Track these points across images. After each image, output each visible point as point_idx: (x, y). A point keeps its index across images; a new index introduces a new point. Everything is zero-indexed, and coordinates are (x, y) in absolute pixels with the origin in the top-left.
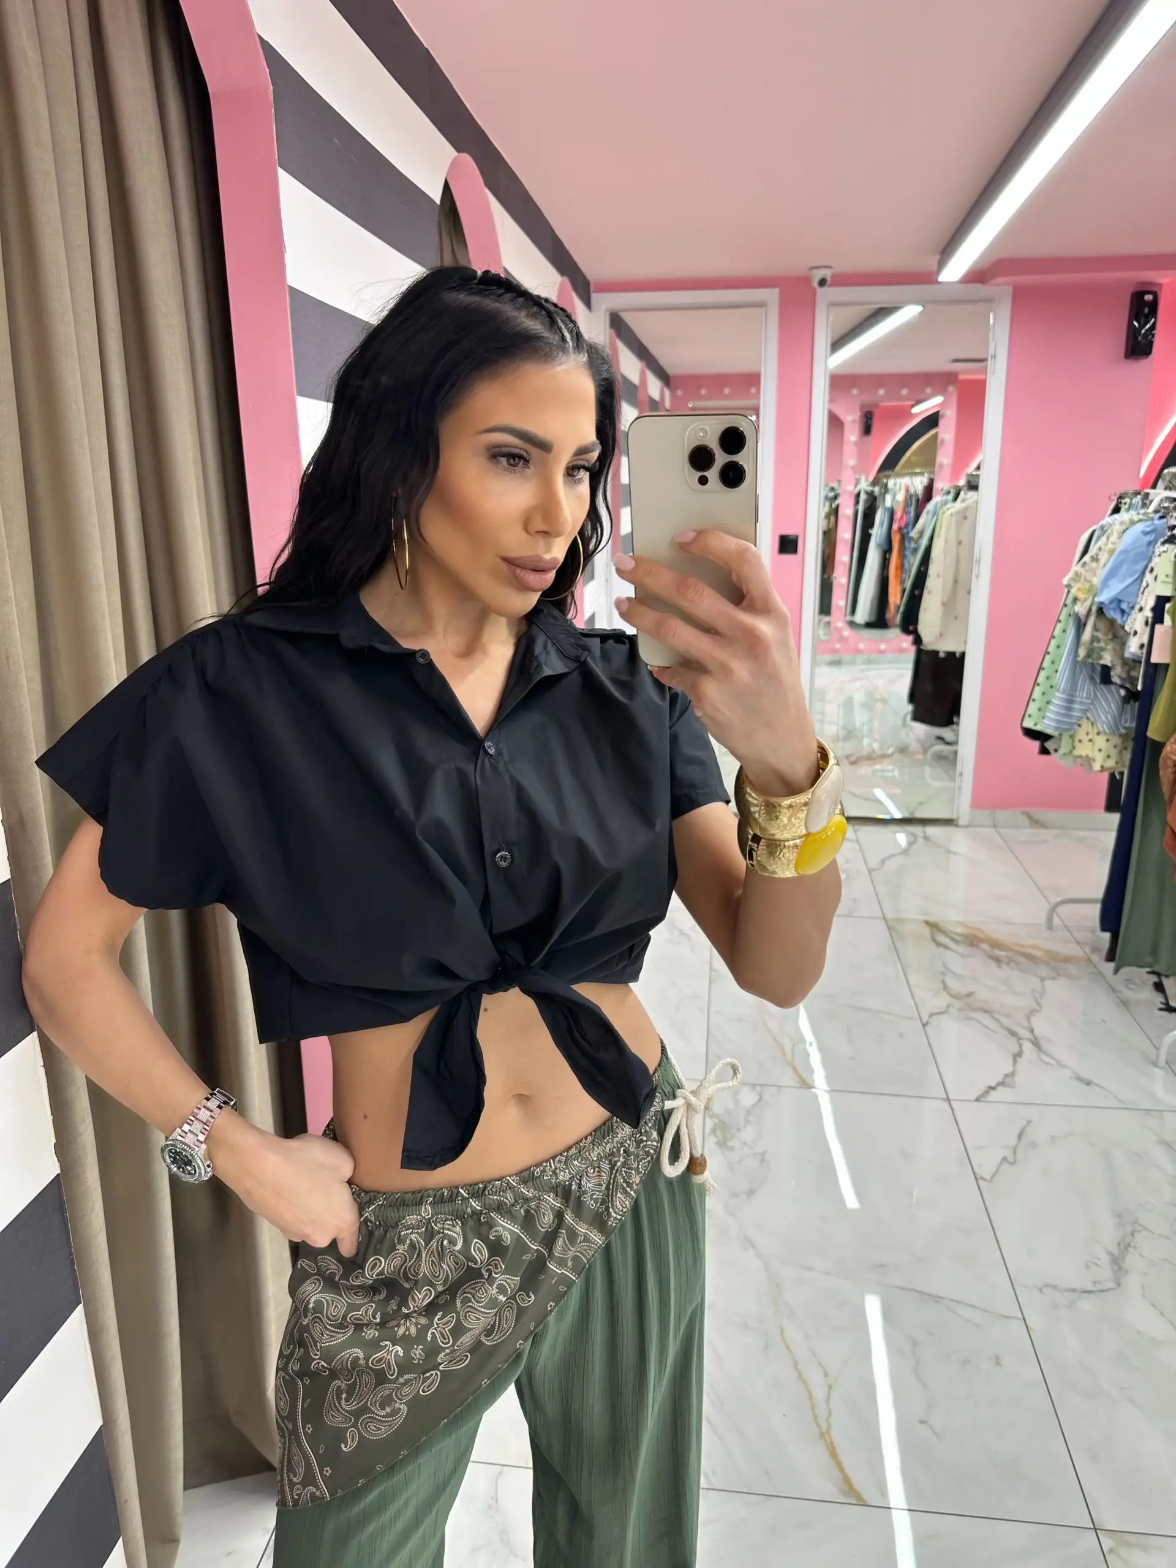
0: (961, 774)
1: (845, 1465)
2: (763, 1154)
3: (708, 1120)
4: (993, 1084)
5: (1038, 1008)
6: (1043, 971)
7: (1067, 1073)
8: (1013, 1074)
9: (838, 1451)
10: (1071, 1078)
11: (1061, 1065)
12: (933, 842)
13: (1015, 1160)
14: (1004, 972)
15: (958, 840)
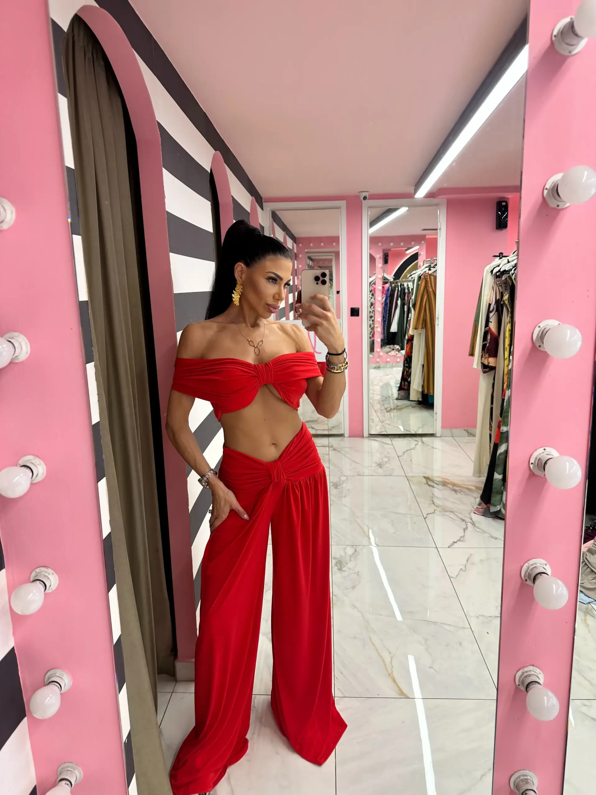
0: (436, 413)
1: (399, 685)
2: (358, 572)
4: (456, 541)
6: (476, 495)
8: (464, 536)
9: (396, 680)
10: (489, 537)
11: (484, 532)
12: (425, 444)
13: (466, 570)
14: (459, 495)
15: (436, 443)
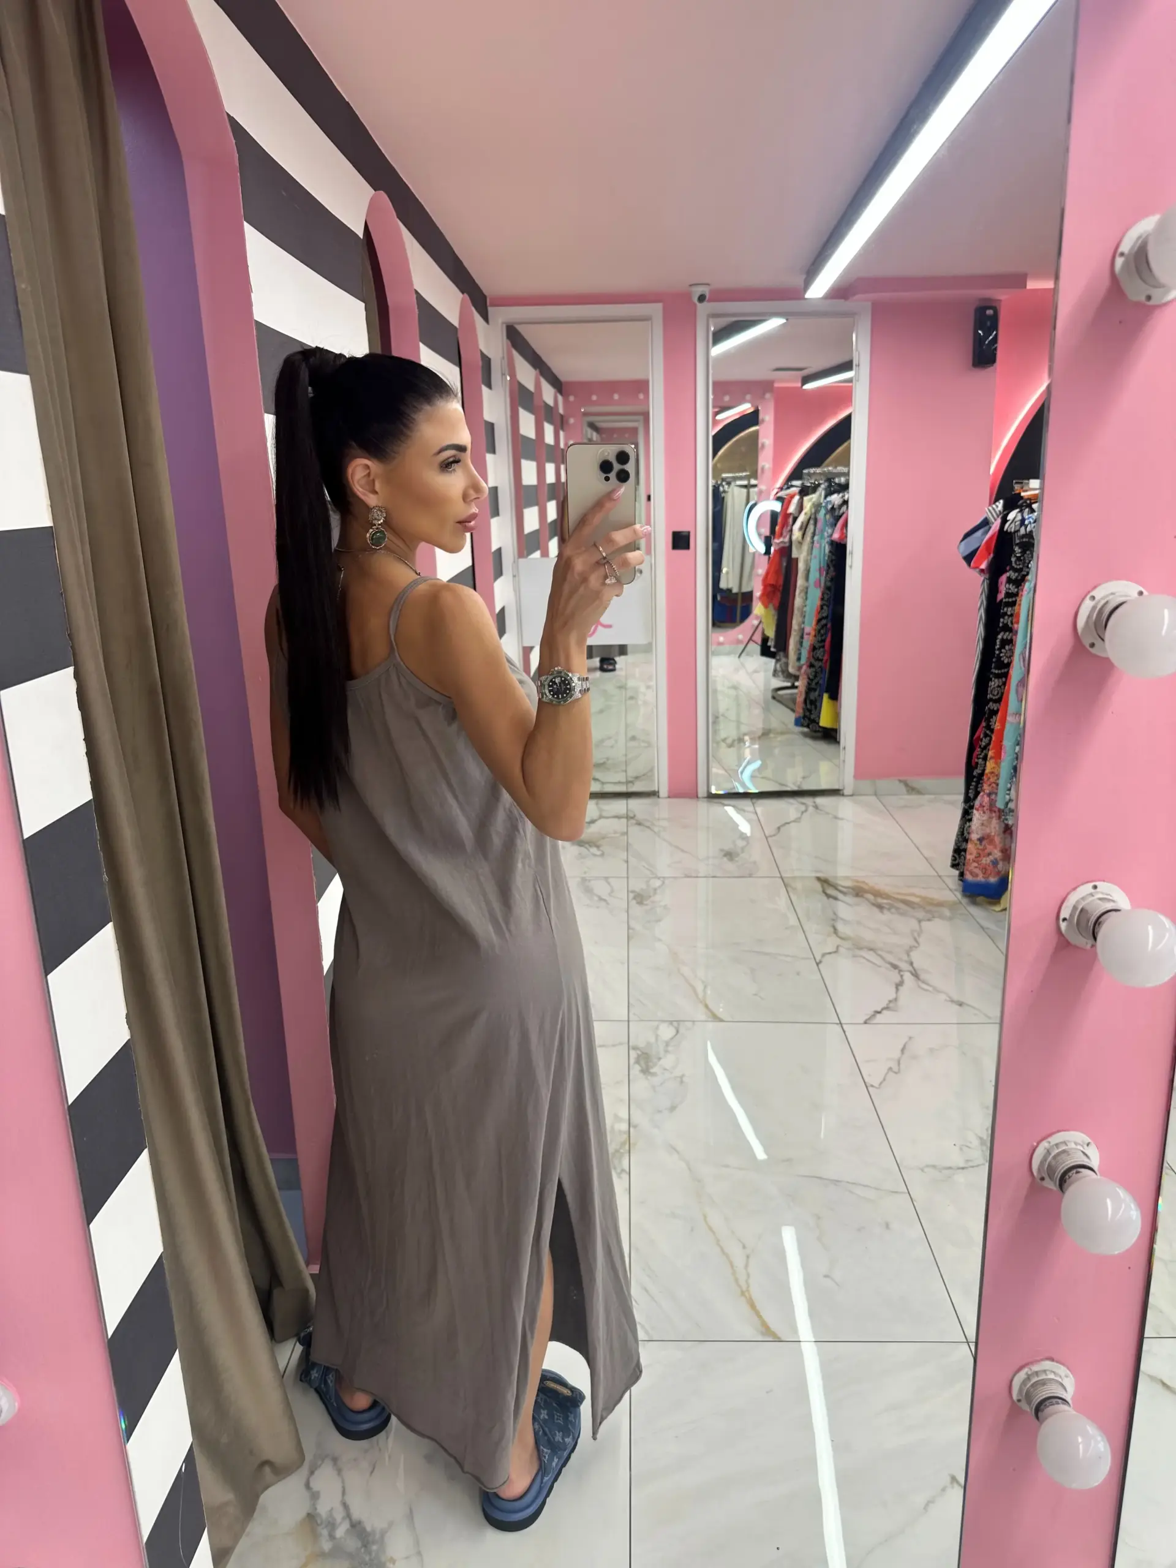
0: (845, 748)
1: (763, 1314)
2: (682, 1077)
3: (631, 1052)
4: (879, 1010)
5: (916, 945)
6: (921, 914)
7: (943, 997)
8: (896, 999)
9: (758, 1304)
10: (946, 1000)
11: (937, 990)
12: (821, 810)
13: (899, 1069)
14: (886, 916)
15: (845, 807)
